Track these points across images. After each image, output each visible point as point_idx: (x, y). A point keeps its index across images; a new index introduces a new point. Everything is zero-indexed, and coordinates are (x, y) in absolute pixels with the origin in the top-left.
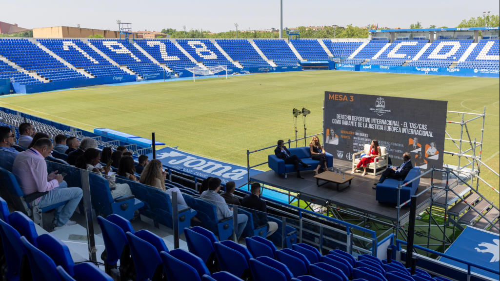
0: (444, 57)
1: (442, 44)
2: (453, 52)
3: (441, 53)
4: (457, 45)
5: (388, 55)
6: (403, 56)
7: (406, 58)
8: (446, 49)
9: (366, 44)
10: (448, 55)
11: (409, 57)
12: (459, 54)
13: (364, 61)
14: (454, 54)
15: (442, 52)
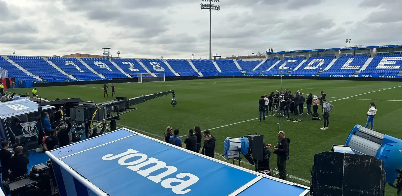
0: (314, 68)
1: (313, 61)
2: (320, 65)
3: (312, 66)
4: (322, 61)
5: (279, 68)
6: (286, 68)
7: (289, 69)
8: (315, 64)
9: (265, 61)
10: (317, 67)
11: (291, 69)
12: (324, 66)
13: (261, 72)
14: (320, 66)
15: (314, 65)
